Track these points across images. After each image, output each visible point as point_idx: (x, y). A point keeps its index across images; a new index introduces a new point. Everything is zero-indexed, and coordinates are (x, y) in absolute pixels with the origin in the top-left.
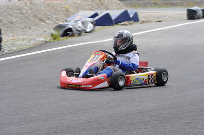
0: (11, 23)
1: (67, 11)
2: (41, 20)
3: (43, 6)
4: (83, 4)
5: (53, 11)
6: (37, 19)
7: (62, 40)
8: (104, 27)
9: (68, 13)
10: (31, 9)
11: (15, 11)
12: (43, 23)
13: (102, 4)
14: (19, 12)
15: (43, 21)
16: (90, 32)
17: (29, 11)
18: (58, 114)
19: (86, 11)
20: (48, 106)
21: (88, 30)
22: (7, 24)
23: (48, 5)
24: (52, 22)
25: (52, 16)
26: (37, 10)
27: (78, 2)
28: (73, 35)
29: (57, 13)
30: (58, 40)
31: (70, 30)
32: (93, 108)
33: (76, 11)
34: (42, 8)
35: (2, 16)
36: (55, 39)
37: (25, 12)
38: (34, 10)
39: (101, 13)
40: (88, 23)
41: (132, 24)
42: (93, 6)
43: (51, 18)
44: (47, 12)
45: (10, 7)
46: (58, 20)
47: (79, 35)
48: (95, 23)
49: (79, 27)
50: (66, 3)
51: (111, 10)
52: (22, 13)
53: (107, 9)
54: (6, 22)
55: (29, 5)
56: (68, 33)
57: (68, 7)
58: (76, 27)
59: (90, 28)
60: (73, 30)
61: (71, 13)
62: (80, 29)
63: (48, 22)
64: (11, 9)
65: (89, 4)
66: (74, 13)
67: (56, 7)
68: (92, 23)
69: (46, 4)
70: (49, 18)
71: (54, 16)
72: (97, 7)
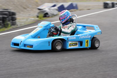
2: (24, 8)
9: (37, 4)
17: (18, 3)
21: (55, 14)
26: (22, 3)
41: (75, 11)
52: (14, 4)
63: (28, 9)
68: (57, 10)
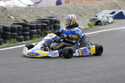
0: (63, 17)
1: (96, 10)
2: (80, 15)
3: (81, 7)
4: (105, 5)
5: (88, 10)
6: (78, 15)
7: (95, 27)
8: (119, 20)
9: (96, 11)
10: (75, 9)
11: (65, 10)
12: (82, 18)
13: (117, 6)
14: (67, 10)
15: (82, 16)
16: (111, 23)
17: (74, 10)
18: (102, 72)
19: (107, 10)
20: (95, 67)
21: (110, 22)
22: (60, 18)
23: (85, 6)
24: (87, 17)
25: (87, 13)
26: (78, 10)
27: (102, 4)
28: (101, 25)
29: (90, 11)
30: (93, 28)
31: (100, 21)
32: (123, 68)
33: (101, 10)
34: (81, 8)
35: (57, 12)
36: (91, 27)
37: (71, 10)
38: (76, 9)
39: (116, 11)
40: (110, 17)
42: (111, 7)
43: (86, 15)
44: (84, 11)
45: (62, 7)
46: (91, 15)
47: (105, 25)
48: (114, 17)
49: (105, 20)
50: (95, 5)
51: (122, 9)
52: (69, 11)
53: (120, 9)
54: (60, 17)
55: (73, 6)
56: (98, 23)
57: (96, 7)
58: (103, 19)
59: (111, 21)
60: (101, 21)
61: (98, 11)
62: (105, 21)
63: (84, 17)
64: (63, 9)
65: (108, 6)
66: (100, 12)
67: (89, 7)
68: (112, 17)
69: (83, 6)
70: (85, 14)
71: (88, 13)
72: (114, 8)
